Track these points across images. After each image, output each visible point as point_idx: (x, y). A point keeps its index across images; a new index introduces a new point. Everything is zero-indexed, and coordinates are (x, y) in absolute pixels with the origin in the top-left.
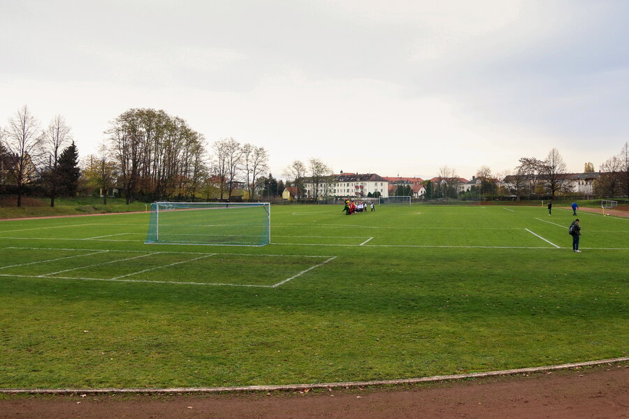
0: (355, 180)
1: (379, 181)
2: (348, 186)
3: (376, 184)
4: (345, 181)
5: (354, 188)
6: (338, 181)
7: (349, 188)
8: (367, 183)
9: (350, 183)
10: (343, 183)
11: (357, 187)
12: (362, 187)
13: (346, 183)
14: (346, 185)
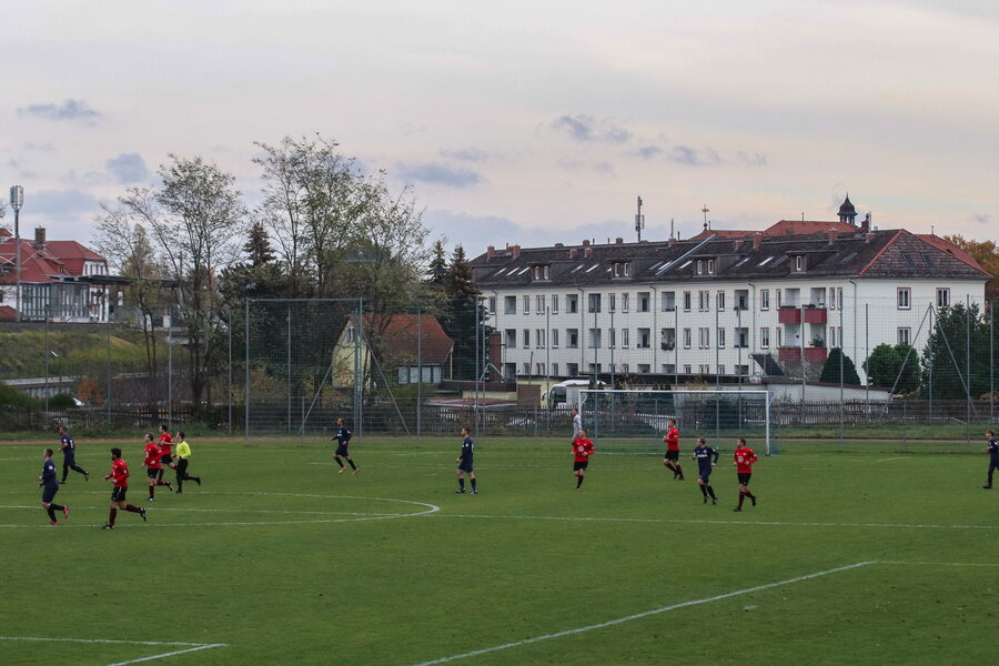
0: (780, 274)
1: (926, 274)
2: (742, 304)
3: (904, 298)
4: (725, 275)
5: (771, 319)
6: (688, 276)
7: (746, 319)
8: (847, 288)
9: (755, 292)
10: (713, 290)
11: (790, 316)
12: (817, 316)
13: (730, 291)
14: (731, 301)
